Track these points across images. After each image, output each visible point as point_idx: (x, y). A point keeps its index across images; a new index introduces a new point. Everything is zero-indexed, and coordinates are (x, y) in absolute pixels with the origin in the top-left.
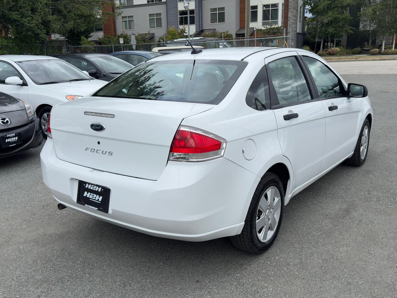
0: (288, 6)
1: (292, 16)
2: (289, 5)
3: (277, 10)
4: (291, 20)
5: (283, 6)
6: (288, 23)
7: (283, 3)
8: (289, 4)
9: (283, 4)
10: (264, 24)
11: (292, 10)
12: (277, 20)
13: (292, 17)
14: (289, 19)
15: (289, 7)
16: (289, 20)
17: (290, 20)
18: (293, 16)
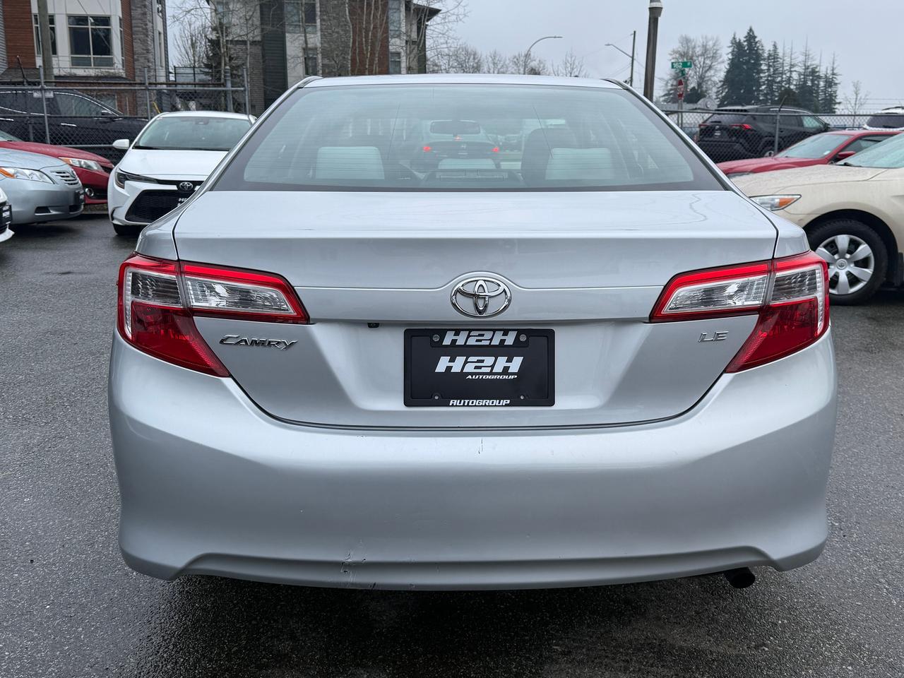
0: (131, 28)
1: (143, 49)
2: (133, 25)
3: (108, 33)
4: (142, 60)
5: (120, 24)
6: (136, 67)
7: (121, 16)
8: (133, 22)
9: (120, 19)
10: (76, 63)
11: (142, 36)
12: (109, 55)
13: (144, 54)
14: (135, 57)
15: (135, 29)
16: (138, 60)
17: (140, 58)
18: (145, 52)
